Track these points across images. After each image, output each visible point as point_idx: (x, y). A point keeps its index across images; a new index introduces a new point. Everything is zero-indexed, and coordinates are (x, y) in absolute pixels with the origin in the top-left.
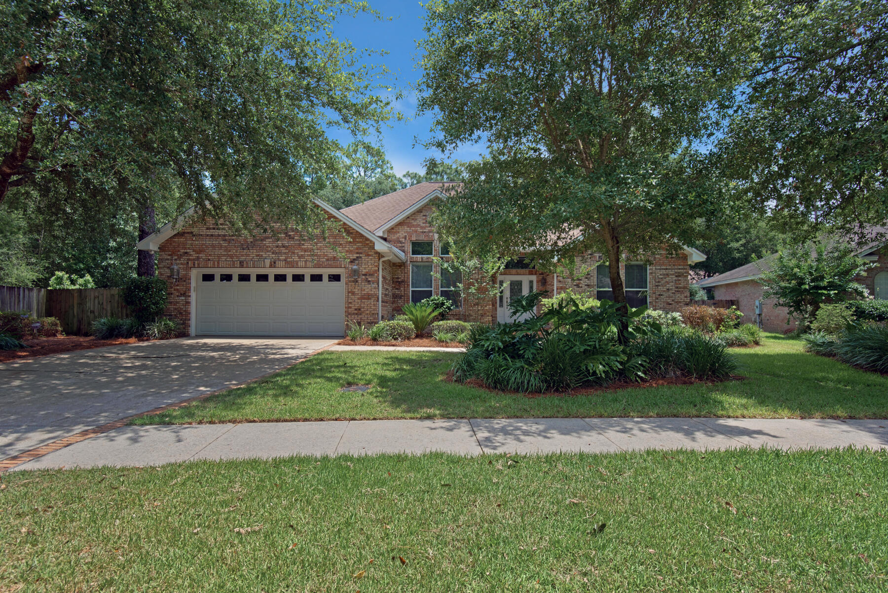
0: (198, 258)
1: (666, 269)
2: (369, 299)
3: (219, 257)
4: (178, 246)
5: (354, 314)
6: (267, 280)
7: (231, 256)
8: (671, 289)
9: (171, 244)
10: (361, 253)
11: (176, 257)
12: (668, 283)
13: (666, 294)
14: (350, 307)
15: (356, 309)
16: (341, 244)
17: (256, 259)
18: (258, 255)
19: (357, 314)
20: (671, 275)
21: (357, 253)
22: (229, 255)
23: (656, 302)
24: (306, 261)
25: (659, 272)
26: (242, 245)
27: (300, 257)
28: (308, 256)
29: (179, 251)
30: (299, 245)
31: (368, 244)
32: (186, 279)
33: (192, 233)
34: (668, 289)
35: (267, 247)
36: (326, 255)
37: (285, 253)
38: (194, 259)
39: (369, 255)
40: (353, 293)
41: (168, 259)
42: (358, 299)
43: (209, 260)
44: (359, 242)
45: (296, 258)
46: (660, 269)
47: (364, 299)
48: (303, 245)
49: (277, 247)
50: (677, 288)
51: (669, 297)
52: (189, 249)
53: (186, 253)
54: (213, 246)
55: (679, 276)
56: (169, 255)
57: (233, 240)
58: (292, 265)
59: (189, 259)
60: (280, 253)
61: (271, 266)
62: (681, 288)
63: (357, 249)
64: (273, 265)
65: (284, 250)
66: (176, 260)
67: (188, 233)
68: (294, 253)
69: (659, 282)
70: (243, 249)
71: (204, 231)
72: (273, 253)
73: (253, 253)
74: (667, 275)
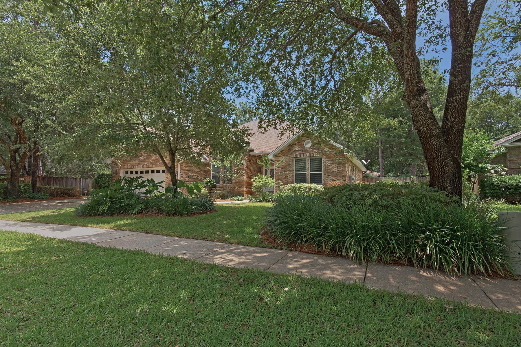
1: (332, 160)
3: (128, 164)
6: (143, 173)
7: (131, 164)
8: (335, 172)
12: (333, 168)
13: (332, 175)
18: (139, 163)
20: (335, 163)
23: (326, 179)
25: (328, 162)
26: (134, 159)
32: (119, 174)
34: (333, 172)
35: (141, 159)
36: (159, 162)
43: (125, 166)
45: (150, 164)
46: (329, 160)
50: (338, 171)
51: (334, 176)
55: (340, 164)
56: (114, 164)
58: (148, 166)
59: (119, 166)
60: (145, 162)
62: (341, 171)
66: (116, 166)
69: (328, 168)
72: (143, 162)
73: (137, 162)
74: (333, 163)
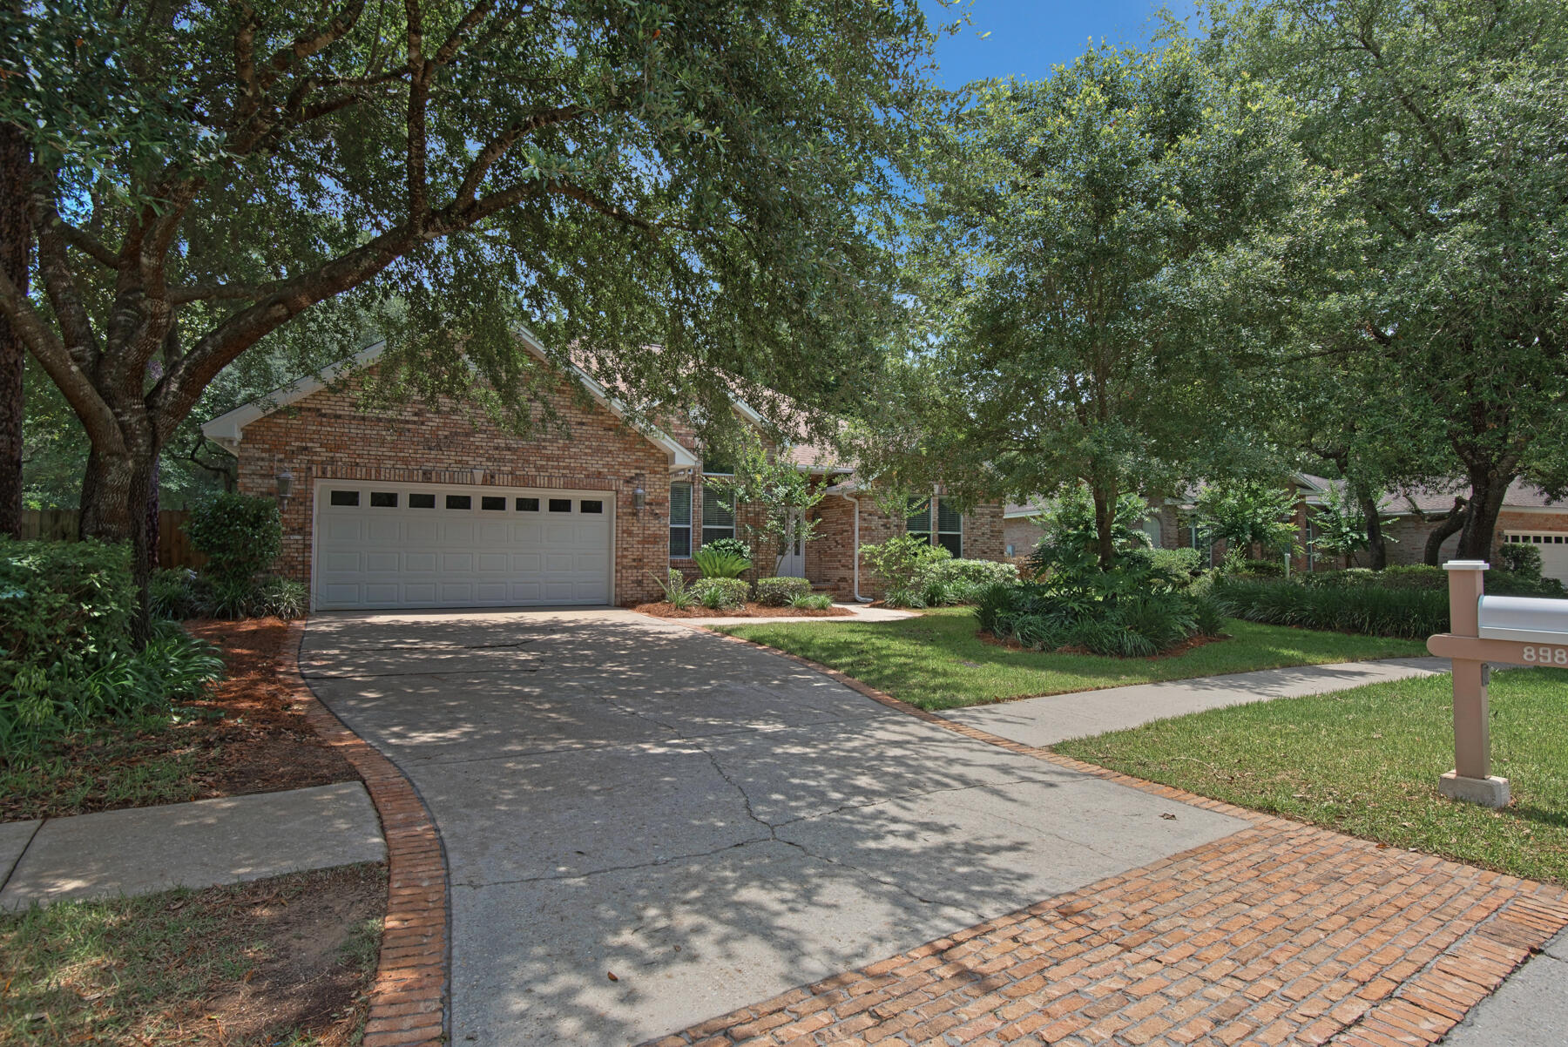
0: (332, 461)
2: (655, 543)
3: (379, 459)
4: (287, 434)
5: (631, 567)
6: (503, 508)
7: (405, 461)
8: (987, 534)
9: (269, 429)
10: (643, 468)
11: (282, 456)
12: (983, 525)
13: (980, 540)
14: (625, 557)
15: (634, 560)
16: (610, 452)
17: (455, 467)
18: (460, 462)
19: (635, 567)
20: (987, 515)
21: (637, 468)
22: (400, 459)
23: (971, 550)
24: (550, 477)
26: (427, 440)
27: (538, 469)
28: (553, 467)
29: (287, 444)
30: (538, 448)
31: (653, 454)
32: (304, 500)
33: (319, 410)
34: (983, 534)
35: (477, 447)
36: (586, 469)
37: (512, 461)
38: (322, 462)
39: (656, 473)
40: (630, 534)
41: (263, 459)
42: (639, 542)
43: (357, 464)
44: (639, 450)
45: (533, 472)
47: (649, 543)
48: (545, 448)
49: (496, 448)
50: (992, 531)
51: (984, 543)
52: (312, 440)
53: (306, 448)
54: (364, 438)
55: (995, 517)
56: (264, 450)
57: (409, 430)
58: (525, 482)
59: (312, 462)
60: (502, 460)
61: (484, 483)
62: (996, 531)
63: (636, 461)
64: (489, 480)
65: (508, 455)
66: (280, 461)
67: (309, 409)
68: (528, 461)
69: (974, 524)
70: (430, 449)
71: (346, 410)
72: (488, 459)
73: (449, 457)
74: (983, 514)
